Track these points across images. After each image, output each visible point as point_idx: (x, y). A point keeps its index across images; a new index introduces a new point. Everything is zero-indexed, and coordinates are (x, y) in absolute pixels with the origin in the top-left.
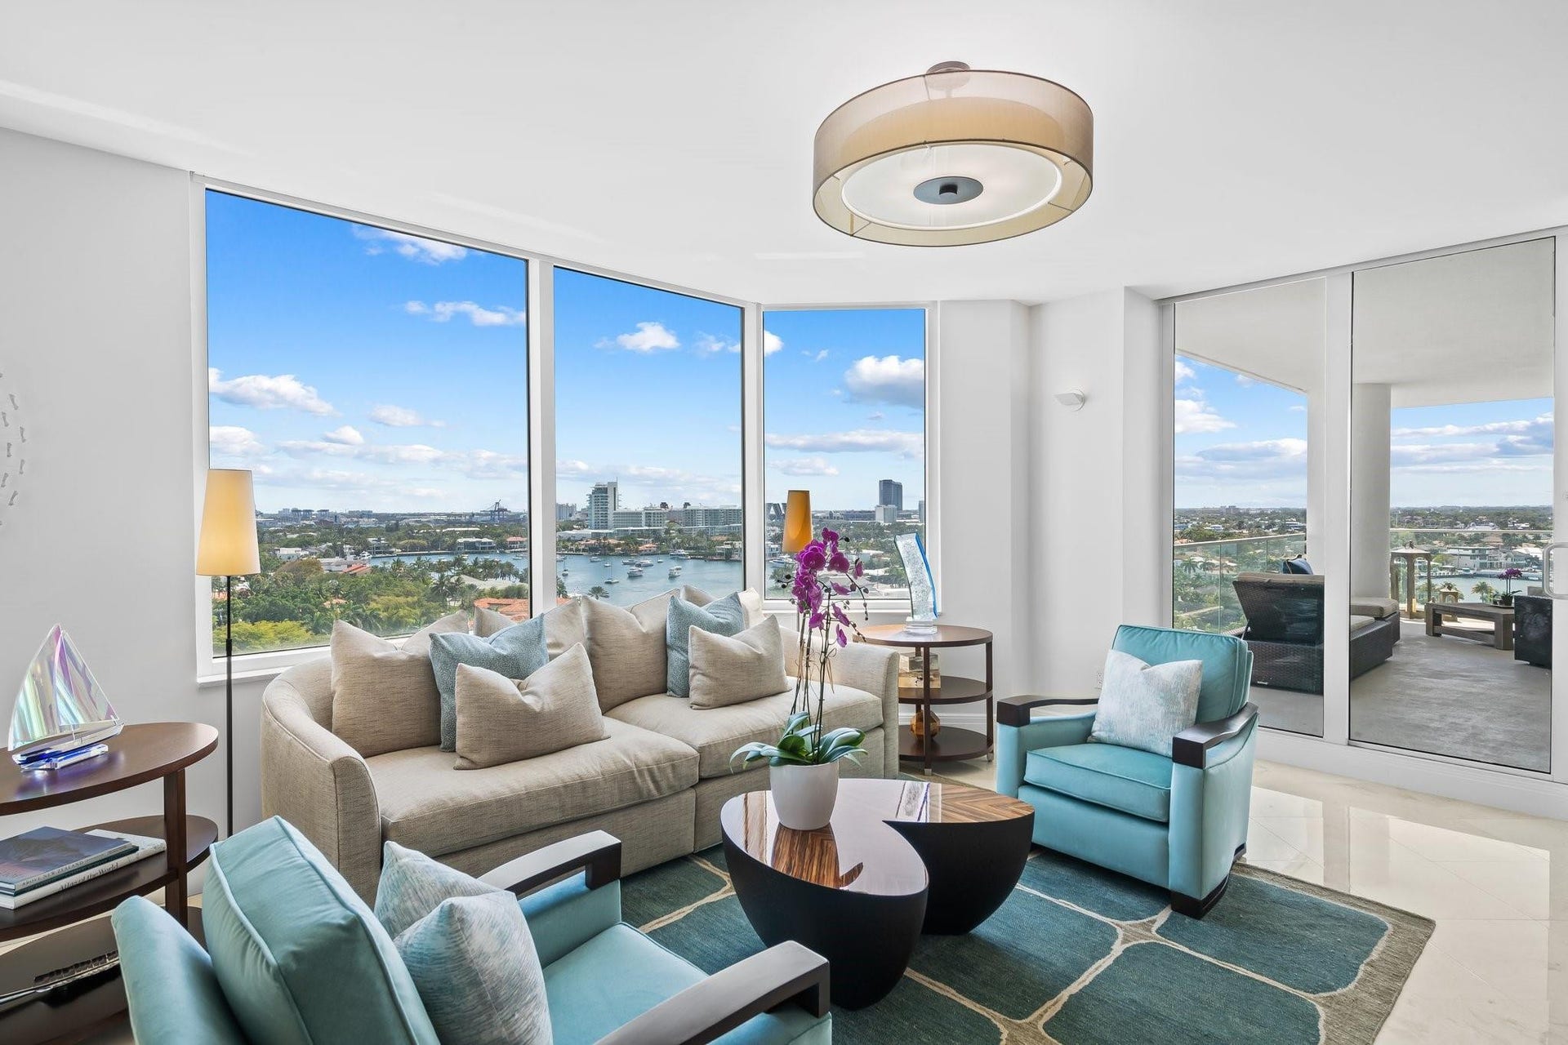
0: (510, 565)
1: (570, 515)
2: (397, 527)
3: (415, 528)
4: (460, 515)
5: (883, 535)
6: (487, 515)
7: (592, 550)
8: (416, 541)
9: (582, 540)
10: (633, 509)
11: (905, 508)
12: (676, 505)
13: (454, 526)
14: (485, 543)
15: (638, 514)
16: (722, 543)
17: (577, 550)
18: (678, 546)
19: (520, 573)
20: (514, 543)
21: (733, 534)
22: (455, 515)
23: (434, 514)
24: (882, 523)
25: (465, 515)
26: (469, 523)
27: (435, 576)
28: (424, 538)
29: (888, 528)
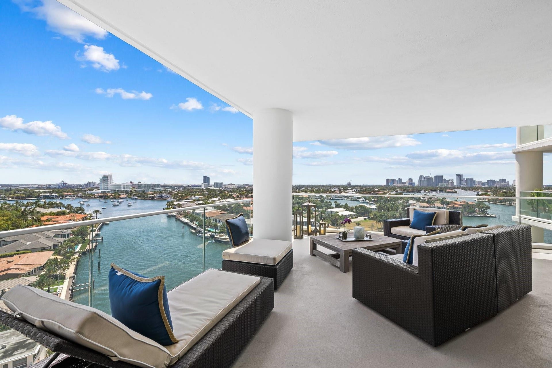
0: (61, 203)
1: (94, 185)
2: (11, 190)
3: (20, 190)
4: (44, 185)
5: (203, 192)
6: (57, 185)
7: (100, 197)
8: (19, 195)
9: (97, 194)
10: (118, 184)
11: (210, 184)
12: (136, 182)
13: (40, 189)
14: (54, 195)
15: (120, 185)
16: (150, 194)
17: (94, 197)
18: (134, 195)
19: (65, 206)
20: (67, 195)
21: (155, 192)
22: (42, 185)
23: (32, 185)
24: (203, 188)
25: (46, 185)
26: (48, 188)
27: (23, 208)
28: (23, 194)
29: (205, 189)
